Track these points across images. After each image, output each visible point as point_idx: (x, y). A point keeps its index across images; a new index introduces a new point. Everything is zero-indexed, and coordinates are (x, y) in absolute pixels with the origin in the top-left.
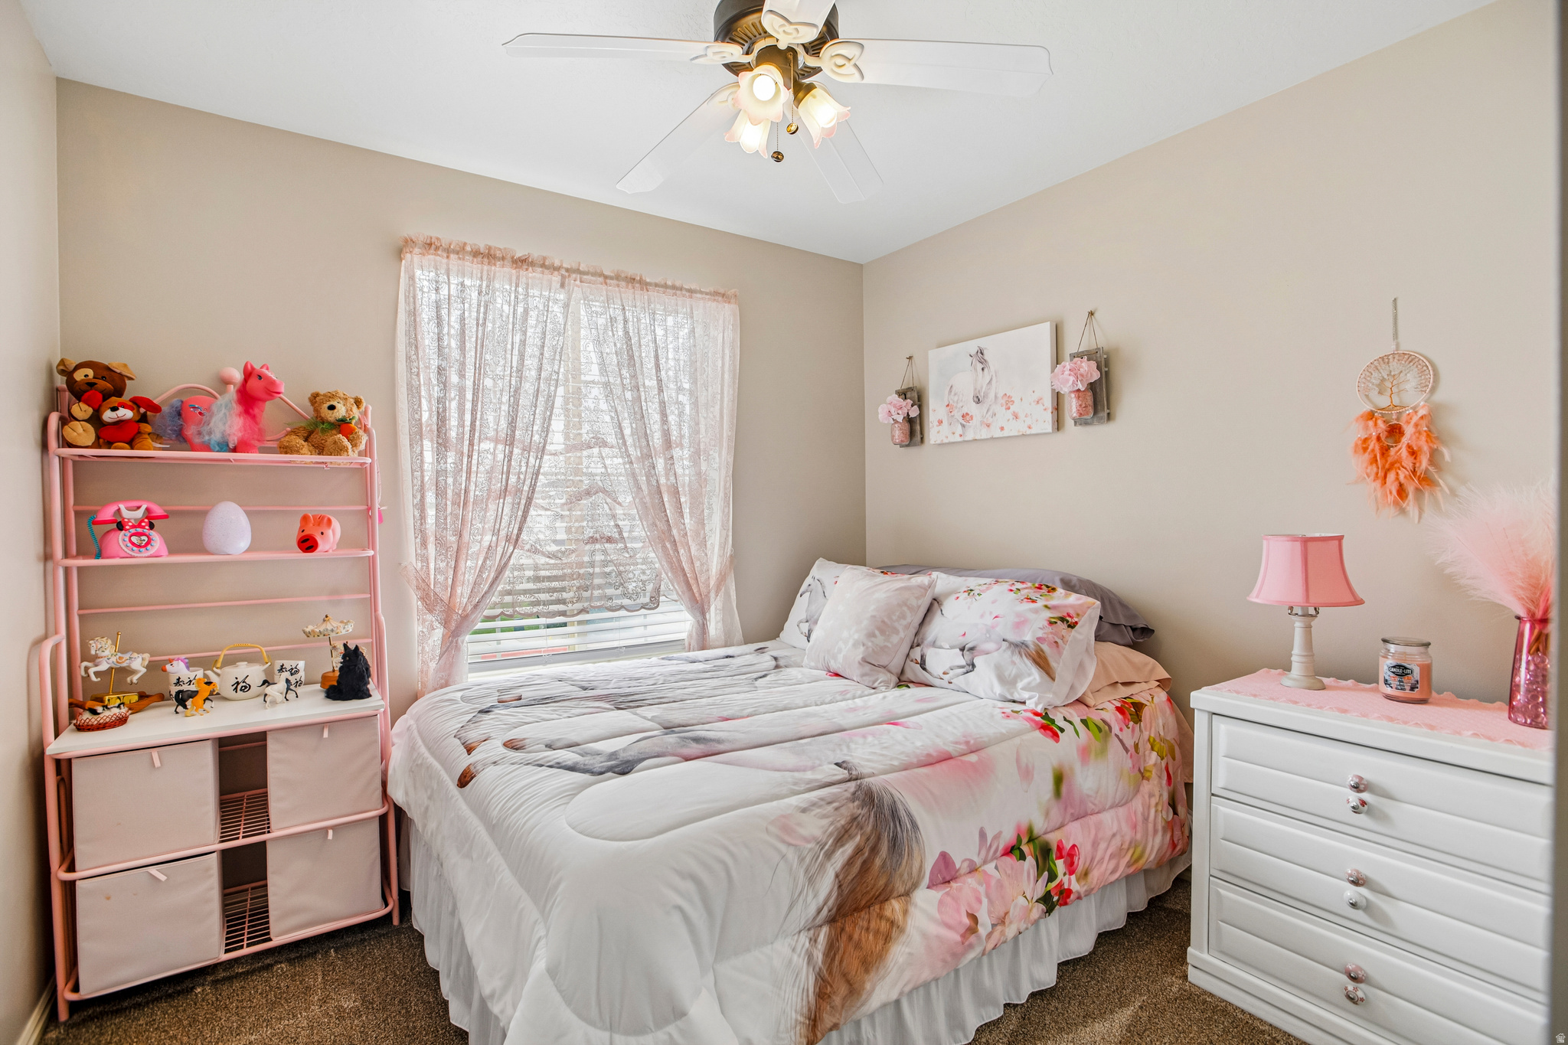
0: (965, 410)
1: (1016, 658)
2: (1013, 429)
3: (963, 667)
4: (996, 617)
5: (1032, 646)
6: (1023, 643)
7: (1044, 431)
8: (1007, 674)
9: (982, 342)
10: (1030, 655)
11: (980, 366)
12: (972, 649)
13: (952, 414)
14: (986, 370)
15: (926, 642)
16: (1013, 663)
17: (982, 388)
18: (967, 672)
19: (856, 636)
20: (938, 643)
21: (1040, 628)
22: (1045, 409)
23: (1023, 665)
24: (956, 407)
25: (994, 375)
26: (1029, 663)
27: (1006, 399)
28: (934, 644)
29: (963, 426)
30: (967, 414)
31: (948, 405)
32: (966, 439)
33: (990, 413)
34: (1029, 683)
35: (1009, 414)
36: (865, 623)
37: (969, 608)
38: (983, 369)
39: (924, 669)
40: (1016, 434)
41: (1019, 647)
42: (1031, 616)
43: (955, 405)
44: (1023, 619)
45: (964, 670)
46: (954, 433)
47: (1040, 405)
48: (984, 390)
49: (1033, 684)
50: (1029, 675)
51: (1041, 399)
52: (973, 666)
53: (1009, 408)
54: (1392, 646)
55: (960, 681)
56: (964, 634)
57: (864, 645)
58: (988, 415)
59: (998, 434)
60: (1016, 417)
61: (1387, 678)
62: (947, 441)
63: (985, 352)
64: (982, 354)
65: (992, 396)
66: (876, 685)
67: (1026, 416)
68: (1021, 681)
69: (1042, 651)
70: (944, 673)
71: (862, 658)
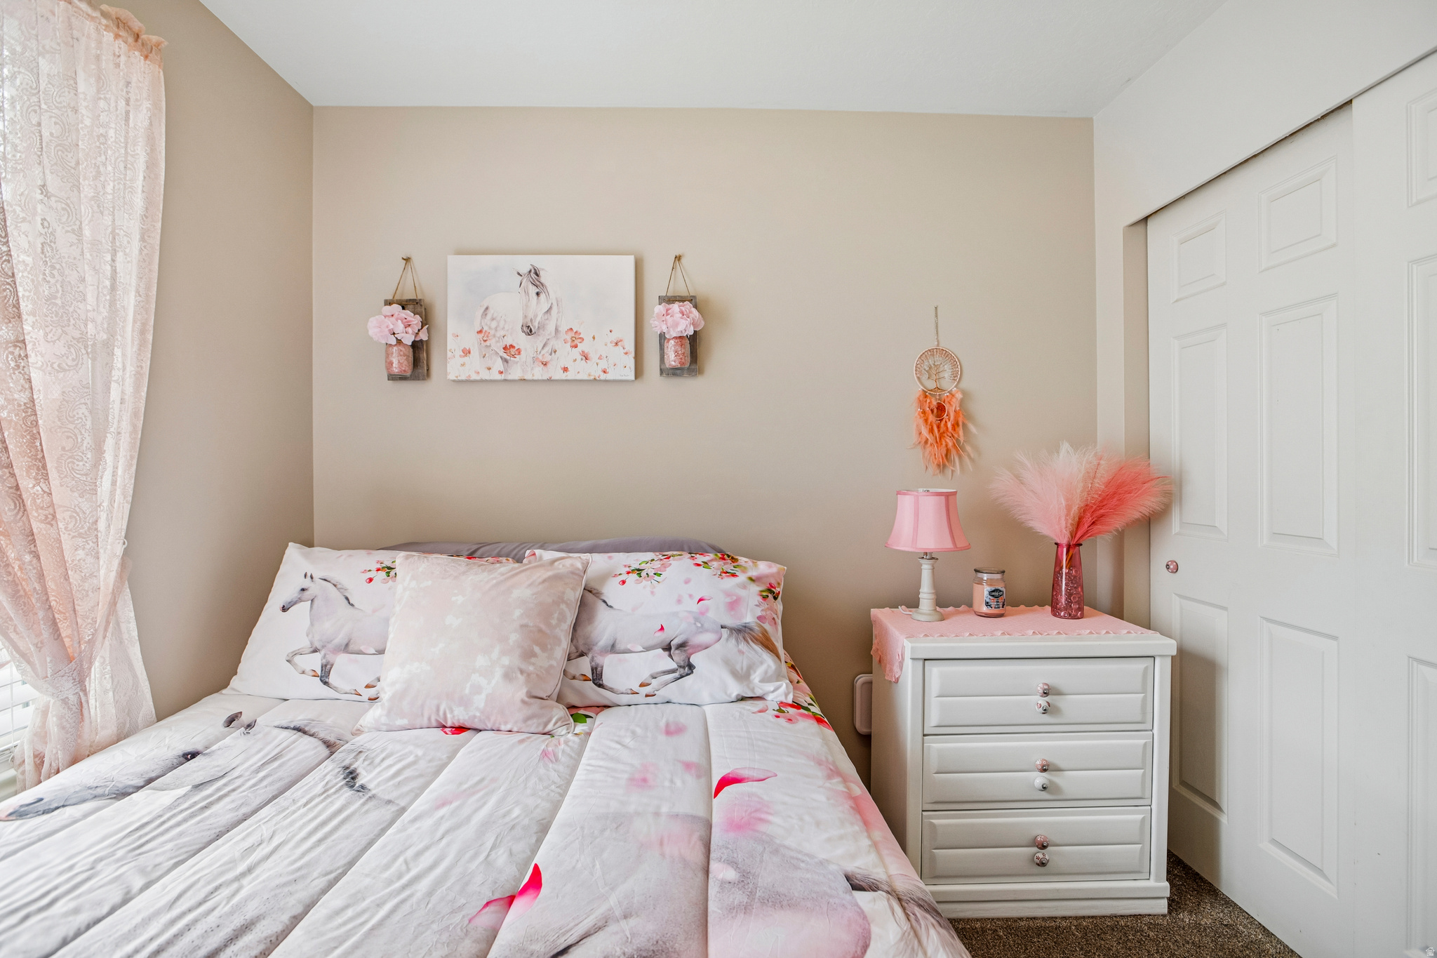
0: (508, 341)
1: (743, 646)
2: (581, 371)
3: (673, 671)
4: (701, 600)
5: (757, 628)
6: (745, 627)
7: (624, 378)
8: (738, 667)
9: (539, 261)
10: (757, 640)
11: (533, 290)
12: (682, 646)
13: (488, 343)
14: (542, 296)
15: (596, 648)
16: (741, 652)
17: (536, 316)
18: (682, 677)
19: (506, 661)
20: (620, 646)
21: (757, 605)
22: (626, 353)
23: (753, 653)
24: (494, 336)
25: (555, 304)
26: (758, 648)
27: (571, 334)
28: (613, 648)
29: (506, 361)
30: (512, 346)
31: (480, 332)
32: (510, 377)
33: (548, 349)
34: (766, 672)
35: (576, 353)
36: (514, 637)
37: (652, 593)
38: (538, 294)
39: (601, 686)
40: (585, 377)
41: (742, 632)
42: (742, 593)
43: (492, 332)
44: (735, 598)
45: (677, 675)
46: (489, 369)
47: (619, 348)
48: (539, 319)
49: (770, 672)
50: (762, 663)
51: (621, 341)
52: (691, 667)
53: (576, 346)
54: (985, 575)
55: (672, 691)
56: (662, 628)
57: (522, 672)
58: (543, 352)
59: (559, 375)
60: (586, 357)
61: (988, 600)
62: (478, 378)
63: (542, 273)
64: (537, 275)
65: (551, 327)
66: (549, 727)
67: (600, 358)
68: (755, 672)
69: (766, 631)
70: (642, 685)
71: (527, 692)
